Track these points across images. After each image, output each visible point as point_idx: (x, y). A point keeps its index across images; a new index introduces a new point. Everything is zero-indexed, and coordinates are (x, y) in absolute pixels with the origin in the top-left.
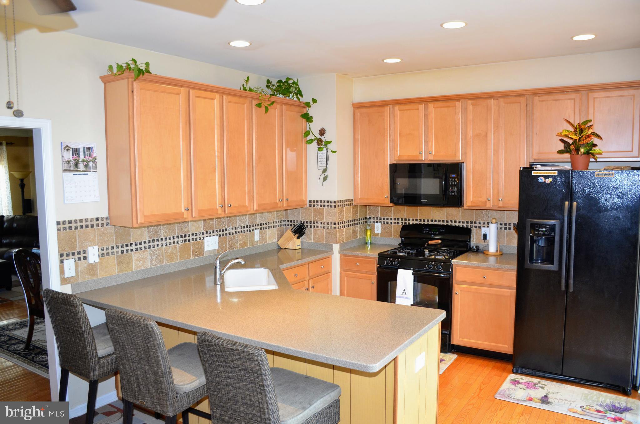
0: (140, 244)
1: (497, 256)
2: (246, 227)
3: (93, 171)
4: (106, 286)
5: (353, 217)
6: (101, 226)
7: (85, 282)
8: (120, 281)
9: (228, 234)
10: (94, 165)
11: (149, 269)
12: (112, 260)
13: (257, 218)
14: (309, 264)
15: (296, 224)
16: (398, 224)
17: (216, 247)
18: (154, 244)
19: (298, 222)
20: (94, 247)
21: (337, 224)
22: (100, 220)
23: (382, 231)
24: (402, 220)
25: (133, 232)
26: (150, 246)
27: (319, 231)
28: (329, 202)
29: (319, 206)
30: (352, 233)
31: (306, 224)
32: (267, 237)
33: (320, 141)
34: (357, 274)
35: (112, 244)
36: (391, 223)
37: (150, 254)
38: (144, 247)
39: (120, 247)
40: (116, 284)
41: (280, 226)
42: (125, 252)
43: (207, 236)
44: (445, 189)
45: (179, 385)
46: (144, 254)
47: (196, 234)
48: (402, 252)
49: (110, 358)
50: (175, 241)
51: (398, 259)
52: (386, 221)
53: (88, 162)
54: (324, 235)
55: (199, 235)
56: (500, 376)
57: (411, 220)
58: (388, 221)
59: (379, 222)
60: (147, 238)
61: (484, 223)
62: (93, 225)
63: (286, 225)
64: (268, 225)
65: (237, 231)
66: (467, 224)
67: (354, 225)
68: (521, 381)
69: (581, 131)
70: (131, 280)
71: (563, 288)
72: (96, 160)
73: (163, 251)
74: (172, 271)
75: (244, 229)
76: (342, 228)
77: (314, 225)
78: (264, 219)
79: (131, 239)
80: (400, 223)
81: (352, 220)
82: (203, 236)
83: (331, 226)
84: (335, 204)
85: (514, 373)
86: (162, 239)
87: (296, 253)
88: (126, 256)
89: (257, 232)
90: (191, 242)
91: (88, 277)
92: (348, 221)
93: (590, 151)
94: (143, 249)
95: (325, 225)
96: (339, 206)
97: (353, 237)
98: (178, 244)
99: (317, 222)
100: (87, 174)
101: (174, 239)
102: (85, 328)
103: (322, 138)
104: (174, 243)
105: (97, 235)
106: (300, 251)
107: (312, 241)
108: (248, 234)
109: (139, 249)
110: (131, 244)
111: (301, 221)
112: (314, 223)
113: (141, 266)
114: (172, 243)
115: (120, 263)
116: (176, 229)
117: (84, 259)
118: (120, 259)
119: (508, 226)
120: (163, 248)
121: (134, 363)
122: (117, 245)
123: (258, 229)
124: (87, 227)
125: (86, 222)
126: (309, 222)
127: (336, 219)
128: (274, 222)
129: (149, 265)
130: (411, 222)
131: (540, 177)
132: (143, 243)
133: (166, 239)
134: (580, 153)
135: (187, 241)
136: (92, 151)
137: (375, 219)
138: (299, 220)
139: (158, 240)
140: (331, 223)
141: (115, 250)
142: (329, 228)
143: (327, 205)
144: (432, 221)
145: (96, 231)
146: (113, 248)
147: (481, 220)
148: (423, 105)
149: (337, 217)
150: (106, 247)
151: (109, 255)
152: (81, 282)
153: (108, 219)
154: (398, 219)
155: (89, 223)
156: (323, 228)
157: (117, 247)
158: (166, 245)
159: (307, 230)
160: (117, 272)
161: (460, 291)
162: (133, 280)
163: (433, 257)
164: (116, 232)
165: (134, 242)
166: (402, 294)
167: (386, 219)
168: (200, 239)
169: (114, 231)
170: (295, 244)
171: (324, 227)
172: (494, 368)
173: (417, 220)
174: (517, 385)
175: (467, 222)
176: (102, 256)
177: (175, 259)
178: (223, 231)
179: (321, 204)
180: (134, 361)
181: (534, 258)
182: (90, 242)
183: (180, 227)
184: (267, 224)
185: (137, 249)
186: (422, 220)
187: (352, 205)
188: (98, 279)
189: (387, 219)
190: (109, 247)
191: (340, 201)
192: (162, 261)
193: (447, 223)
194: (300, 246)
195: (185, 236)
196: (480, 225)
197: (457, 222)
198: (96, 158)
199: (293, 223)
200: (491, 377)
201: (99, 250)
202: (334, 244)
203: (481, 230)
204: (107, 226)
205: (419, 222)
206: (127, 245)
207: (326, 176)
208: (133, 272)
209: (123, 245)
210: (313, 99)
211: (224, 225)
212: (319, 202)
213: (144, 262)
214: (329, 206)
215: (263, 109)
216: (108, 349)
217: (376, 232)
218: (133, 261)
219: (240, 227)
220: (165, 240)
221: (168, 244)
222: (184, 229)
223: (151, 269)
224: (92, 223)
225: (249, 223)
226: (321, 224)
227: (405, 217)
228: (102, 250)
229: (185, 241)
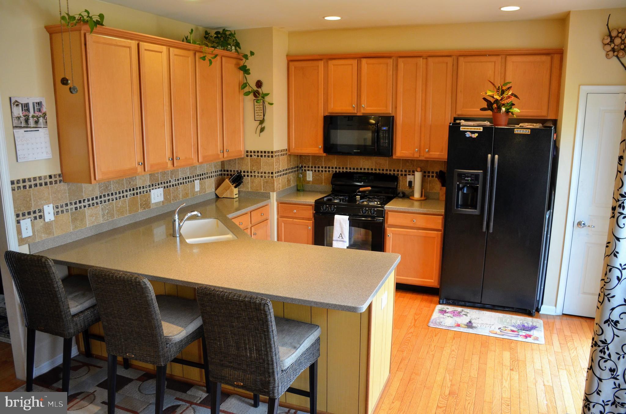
0: (93, 199)
1: (421, 201)
2: (187, 178)
3: (44, 127)
4: (63, 244)
5: (287, 166)
6: (55, 184)
7: (42, 241)
8: (74, 238)
9: (172, 186)
10: (44, 121)
11: (101, 224)
12: (66, 217)
13: (196, 169)
14: (251, 212)
15: (232, 173)
16: (328, 172)
17: (161, 199)
18: (105, 199)
19: (235, 172)
20: (49, 205)
21: (274, 173)
22: (53, 177)
23: (313, 179)
24: (332, 168)
25: (85, 188)
26: (101, 201)
27: (257, 180)
28: (267, 152)
29: (256, 156)
30: (287, 181)
31: (243, 174)
32: (206, 187)
33: (257, 93)
34: (294, 220)
35: (66, 202)
36: (322, 171)
37: (102, 209)
38: (96, 202)
39: (73, 204)
40: (72, 241)
41: (217, 176)
42: (78, 209)
43: (153, 189)
44: (376, 140)
45: (168, 337)
46: (97, 209)
47: (143, 187)
48: (337, 199)
49: (82, 316)
50: (124, 195)
51: (334, 205)
52: (317, 169)
53: (38, 117)
54: (261, 184)
55: (146, 188)
56: (429, 307)
57: (341, 168)
58: (319, 169)
59: (310, 170)
60: (99, 193)
61: (409, 171)
62: (47, 182)
63: (223, 175)
64: (207, 176)
65: (179, 182)
66: (394, 173)
67: (288, 174)
68: (447, 310)
69: (503, 92)
70: (86, 237)
71: (484, 229)
72: (46, 115)
73: (113, 206)
74: (123, 225)
75: (186, 180)
76: (279, 177)
77: (251, 174)
78: (203, 169)
79: (84, 195)
80: (331, 171)
81: (287, 169)
82: (150, 189)
83: (269, 175)
84: (272, 154)
85: (440, 304)
86: (112, 194)
87: (234, 202)
88: (80, 212)
89: (197, 182)
90: (139, 195)
91: (45, 236)
92: (283, 170)
93: (509, 109)
94: (95, 204)
95: (262, 175)
96: (276, 156)
97: (287, 185)
98: (127, 198)
99: (254, 172)
100: (38, 130)
101: (123, 193)
102: (58, 288)
103: (259, 90)
104: (123, 197)
105: (51, 193)
106: (237, 199)
107: (250, 190)
108: (189, 185)
109: (91, 205)
110: (84, 200)
111: (238, 171)
112: (251, 172)
113: (94, 222)
114: (122, 197)
115: (74, 220)
116: (125, 183)
117: (40, 218)
118: (74, 216)
119: (431, 174)
120: (113, 202)
121: (122, 319)
122: (71, 202)
123: (198, 179)
124: (41, 185)
125: (39, 180)
126: (246, 172)
127: (274, 168)
128: (211, 172)
129: (101, 221)
130: (341, 170)
131: (468, 133)
132: (95, 198)
133: (116, 193)
134: (502, 111)
135: (135, 194)
136: (41, 106)
137: (307, 167)
138: (236, 170)
139: (108, 195)
140: (269, 173)
141: (69, 207)
142: (267, 177)
143: (264, 155)
144: (361, 169)
145: (50, 189)
146: (67, 205)
147: (407, 168)
148: (357, 60)
149: (275, 167)
150: (60, 205)
151: (64, 213)
152: (39, 242)
153: (60, 176)
154: (329, 168)
155: (43, 181)
156: (260, 177)
157: (71, 204)
158: (117, 199)
159: (245, 179)
160: (72, 229)
161: (391, 234)
162: (87, 236)
163: (365, 203)
164: (69, 189)
165: (87, 198)
166: (339, 238)
167: (317, 167)
168: (146, 192)
169: (67, 188)
170: (233, 194)
171: (262, 177)
172: (422, 300)
173: (347, 168)
174: (445, 314)
175: (394, 171)
176: (57, 214)
177: (125, 213)
178: (167, 183)
179: (258, 154)
180: (121, 317)
181: (460, 204)
182: (45, 200)
183: (128, 181)
184: (206, 174)
185: (89, 205)
186: (352, 168)
187: (287, 155)
188: (55, 237)
189: (319, 167)
190: (63, 204)
191: (277, 151)
192: (113, 216)
193: (375, 172)
194: (238, 195)
195: (133, 190)
196: (405, 173)
197: (385, 170)
198: (46, 113)
199: (229, 173)
200: (422, 308)
201: (53, 208)
202: (271, 193)
203: (407, 178)
204: (60, 183)
205: (348, 170)
206: (80, 202)
207: (263, 128)
208: (87, 228)
209: (76, 202)
210: (251, 51)
211: (168, 177)
212: (256, 152)
213: (96, 217)
214: (267, 156)
215: (207, 61)
216: (79, 307)
217: (308, 179)
218: (87, 217)
219: (182, 179)
220: (115, 195)
221: (118, 198)
222: (132, 183)
223: (103, 224)
224: (46, 181)
225: (189, 175)
226: (259, 173)
227: (336, 165)
228: (56, 207)
229: (134, 195)
